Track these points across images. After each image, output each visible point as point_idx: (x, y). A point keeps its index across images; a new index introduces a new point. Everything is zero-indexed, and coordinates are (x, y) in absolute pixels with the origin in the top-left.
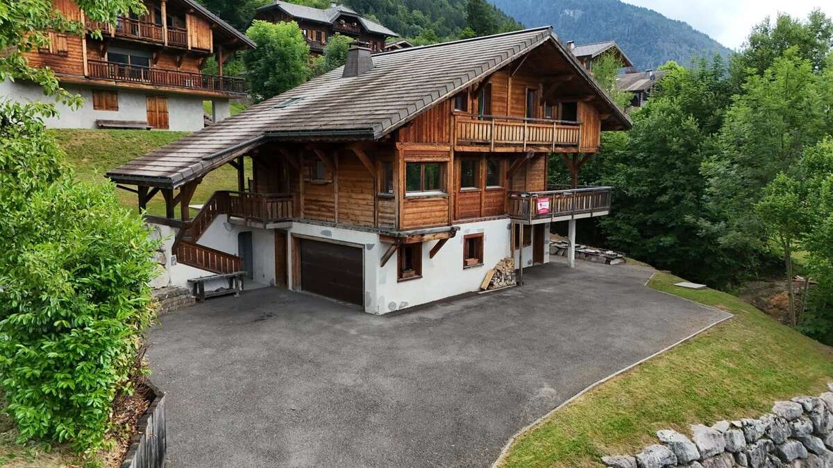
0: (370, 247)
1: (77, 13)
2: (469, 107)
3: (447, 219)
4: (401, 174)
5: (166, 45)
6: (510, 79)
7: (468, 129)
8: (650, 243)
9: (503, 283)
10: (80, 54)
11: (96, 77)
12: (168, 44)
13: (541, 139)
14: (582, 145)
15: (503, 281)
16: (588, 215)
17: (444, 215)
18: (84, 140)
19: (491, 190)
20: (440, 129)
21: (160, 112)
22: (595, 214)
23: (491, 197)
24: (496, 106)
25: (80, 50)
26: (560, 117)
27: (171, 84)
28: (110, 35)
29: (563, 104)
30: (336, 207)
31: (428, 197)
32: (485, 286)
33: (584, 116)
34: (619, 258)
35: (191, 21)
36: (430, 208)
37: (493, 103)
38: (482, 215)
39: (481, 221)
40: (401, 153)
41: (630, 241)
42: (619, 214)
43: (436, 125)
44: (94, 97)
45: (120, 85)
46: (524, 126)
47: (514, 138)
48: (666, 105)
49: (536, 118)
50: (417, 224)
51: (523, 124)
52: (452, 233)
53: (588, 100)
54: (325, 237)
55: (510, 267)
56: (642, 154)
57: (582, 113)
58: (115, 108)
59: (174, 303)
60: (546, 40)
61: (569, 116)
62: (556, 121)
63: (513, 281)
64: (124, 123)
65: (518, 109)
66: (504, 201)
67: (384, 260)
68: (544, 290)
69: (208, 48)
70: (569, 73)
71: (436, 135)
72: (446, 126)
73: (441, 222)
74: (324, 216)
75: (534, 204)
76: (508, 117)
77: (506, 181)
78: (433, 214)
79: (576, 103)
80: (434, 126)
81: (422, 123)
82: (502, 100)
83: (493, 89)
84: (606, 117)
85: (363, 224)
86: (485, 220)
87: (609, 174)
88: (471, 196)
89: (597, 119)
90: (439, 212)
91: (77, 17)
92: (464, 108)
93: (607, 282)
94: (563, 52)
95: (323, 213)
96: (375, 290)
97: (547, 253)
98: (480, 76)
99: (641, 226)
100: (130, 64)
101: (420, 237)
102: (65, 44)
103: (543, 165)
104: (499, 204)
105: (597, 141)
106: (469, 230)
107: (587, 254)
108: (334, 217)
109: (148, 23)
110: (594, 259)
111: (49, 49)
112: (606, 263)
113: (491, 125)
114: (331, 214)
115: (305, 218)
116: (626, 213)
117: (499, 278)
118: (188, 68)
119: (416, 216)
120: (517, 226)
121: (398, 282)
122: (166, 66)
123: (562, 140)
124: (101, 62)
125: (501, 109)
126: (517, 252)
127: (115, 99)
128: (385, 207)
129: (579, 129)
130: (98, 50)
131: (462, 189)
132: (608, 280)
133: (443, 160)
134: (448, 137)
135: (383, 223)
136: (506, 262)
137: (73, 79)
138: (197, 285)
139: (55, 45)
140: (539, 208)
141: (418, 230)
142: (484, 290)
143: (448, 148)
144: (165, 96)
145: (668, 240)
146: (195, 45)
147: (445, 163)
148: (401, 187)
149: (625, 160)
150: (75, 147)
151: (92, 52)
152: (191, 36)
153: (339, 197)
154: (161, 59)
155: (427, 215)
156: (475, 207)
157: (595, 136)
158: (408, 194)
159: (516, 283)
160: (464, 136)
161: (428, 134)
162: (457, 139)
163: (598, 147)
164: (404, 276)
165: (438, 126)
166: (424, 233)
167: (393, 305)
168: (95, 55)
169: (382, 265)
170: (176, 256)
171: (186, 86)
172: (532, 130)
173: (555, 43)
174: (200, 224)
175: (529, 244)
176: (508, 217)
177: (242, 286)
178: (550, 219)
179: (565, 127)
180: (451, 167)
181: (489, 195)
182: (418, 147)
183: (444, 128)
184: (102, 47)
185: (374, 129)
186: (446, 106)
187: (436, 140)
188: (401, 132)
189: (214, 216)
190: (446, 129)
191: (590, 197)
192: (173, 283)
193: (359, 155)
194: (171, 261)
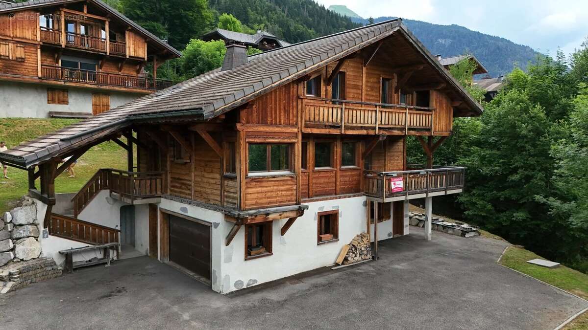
0: (217, 225)
2: (323, 93)
3: (294, 198)
4: (244, 156)
5: (108, 54)
6: (364, 69)
7: (317, 112)
8: (503, 217)
9: (358, 258)
10: (35, 60)
11: (49, 78)
12: (110, 54)
13: (394, 123)
14: (435, 129)
15: (358, 255)
16: (442, 193)
17: (292, 195)
18: (28, 126)
19: (346, 170)
20: (287, 112)
21: (103, 106)
22: (449, 192)
23: (346, 176)
24: (350, 93)
25: (34, 58)
26: (414, 104)
27: (111, 84)
28: (61, 46)
29: (417, 92)
30: (193, 184)
31: (274, 177)
32: (340, 261)
33: (436, 102)
34: (474, 231)
35: (129, 37)
36: (275, 188)
37: (348, 90)
38: (338, 193)
39: (336, 198)
40: (242, 135)
41: (485, 214)
42: (474, 191)
43: (282, 107)
44: (48, 94)
45: (68, 84)
46: (376, 111)
47: (366, 122)
48: (516, 96)
49: (391, 103)
50: (261, 204)
51: (375, 109)
52: (300, 212)
53: (440, 88)
54: (182, 213)
55: (365, 242)
56: (494, 138)
57: (435, 99)
58: (67, 103)
59: (38, 275)
60: (395, 30)
61: (423, 102)
62: (409, 107)
63: (368, 256)
64: (72, 114)
65: (372, 95)
66: (359, 181)
67: (229, 239)
68: (397, 266)
69: (143, 57)
71: (282, 117)
72: (293, 109)
73: (289, 201)
74: (183, 193)
75: (387, 183)
76: (363, 102)
77: (362, 162)
78: (280, 193)
79: (429, 91)
80: (280, 109)
81: (267, 106)
82: (356, 87)
83: (347, 77)
84: (457, 104)
85: (212, 202)
86: (340, 198)
87: (465, 156)
88: (327, 175)
89: (449, 105)
90: (285, 191)
91: (34, 32)
92: (318, 94)
93: (461, 258)
94: (413, 43)
95: (183, 191)
96: (220, 269)
97: (407, 226)
98: (326, 61)
99: (495, 201)
100: (79, 69)
101: (264, 216)
102: (23, 52)
103: (402, 147)
104: (354, 182)
105: (450, 126)
106: (324, 207)
107: (444, 227)
108: (190, 195)
109: (96, 38)
110: (450, 231)
111: (8, 56)
112: (461, 236)
113: (342, 109)
114: (188, 192)
115: (171, 195)
116: (481, 190)
117: (353, 253)
118: (127, 71)
119: (260, 195)
120: (372, 204)
121: (246, 260)
122: (109, 71)
123: (415, 125)
124: (56, 67)
125: (356, 96)
126: (372, 227)
127: (66, 96)
128: (230, 187)
129: (432, 115)
130: (53, 57)
131: (316, 168)
132: (462, 255)
133: (289, 141)
134: (295, 119)
135: (228, 202)
136: (362, 238)
137: (28, 79)
138: (68, 256)
139: (15, 53)
140: (393, 187)
141: (261, 210)
142: (338, 265)
143: (296, 130)
144: (108, 93)
145: (520, 215)
146: (132, 54)
147: (293, 144)
148: (243, 167)
149: (478, 143)
150: (18, 132)
151: (48, 60)
152: (129, 47)
153: (195, 176)
154: (105, 65)
155: (274, 194)
156: (330, 185)
157: (448, 121)
158: (250, 174)
159: (371, 257)
160: (312, 119)
161: (273, 116)
162: (305, 121)
163: (450, 131)
164: (252, 254)
165: (285, 108)
166: (268, 212)
167: (240, 283)
168: (49, 61)
169: (227, 244)
170: (48, 229)
171: (125, 86)
172: (384, 114)
173: (405, 34)
174: (82, 199)
175: (389, 218)
176: (364, 195)
177: (118, 255)
178: (405, 197)
179: (418, 112)
180: (298, 148)
181: (344, 174)
182: (262, 129)
183: (291, 111)
184: (56, 56)
185: (204, 108)
186: (293, 89)
187: (282, 121)
188: (243, 114)
189: (97, 191)
190: (293, 111)
191: (444, 177)
192: (45, 255)
193: (203, 136)
194: (43, 234)
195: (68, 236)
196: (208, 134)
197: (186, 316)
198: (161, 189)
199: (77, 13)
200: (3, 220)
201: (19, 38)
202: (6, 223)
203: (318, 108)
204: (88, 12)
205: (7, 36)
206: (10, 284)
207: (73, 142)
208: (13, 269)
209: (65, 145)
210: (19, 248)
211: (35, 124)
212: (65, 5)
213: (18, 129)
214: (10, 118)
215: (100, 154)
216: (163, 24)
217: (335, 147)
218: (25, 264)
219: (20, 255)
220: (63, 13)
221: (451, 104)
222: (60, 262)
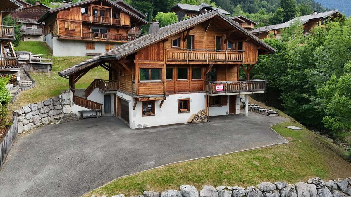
0: (130, 102)
1: (79, 15)
2: (182, 45)
3: (162, 92)
4: (137, 73)
5: (112, 25)
6: (205, 33)
7: (174, 55)
9: (199, 120)
10: (80, 30)
11: (86, 38)
13: (218, 59)
14: (245, 61)
17: (161, 90)
18: (76, 60)
19: (196, 81)
20: (158, 55)
22: (254, 93)
23: (195, 83)
24: (197, 45)
25: (80, 28)
26: (237, 48)
27: (114, 39)
28: (91, 22)
29: (239, 43)
30: (125, 85)
31: (152, 82)
32: (190, 121)
33: (246, 47)
34: (275, 113)
35: (122, 15)
36: (153, 87)
37: (196, 43)
38: (190, 91)
39: (189, 93)
40: (136, 65)
43: (156, 53)
44: (86, 45)
45: (94, 40)
46: (207, 53)
50: (146, 93)
52: (165, 98)
53: (246, 40)
54: (122, 97)
55: (204, 114)
59: (70, 119)
60: (215, 15)
61: (240, 48)
63: (205, 120)
64: (96, 54)
65: (211, 46)
66: (202, 86)
67: (134, 107)
68: (215, 125)
69: (129, 25)
70: (233, 29)
71: (156, 57)
72: (161, 53)
73: (160, 93)
74: (123, 89)
75: (214, 87)
77: (204, 77)
78: (155, 89)
79: (242, 42)
80: (155, 54)
81: (148, 53)
82: (201, 42)
83: (195, 37)
84: (260, 48)
85: (130, 92)
86: (191, 93)
88: (184, 83)
90: (158, 89)
92: (179, 46)
94: (226, 20)
97: (238, 109)
100: (99, 32)
101: (147, 98)
102: (74, 26)
103: (237, 70)
104: (200, 86)
105: (255, 59)
106: (182, 97)
107: (261, 111)
109: (107, 17)
110: (263, 113)
111: (68, 29)
112: (268, 115)
113: (187, 53)
115: (120, 90)
117: (197, 118)
118: (122, 32)
120: (208, 96)
121: (142, 116)
122: (113, 33)
123: (232, 59)
124: (89, 32)
125: (200, 46)
127: (94, 45)
128: (133, 86)
129: (243, 54)
130: (88, 28)
131: (178, 80)
132: (255, 123)
134: (162, 58)
135: (133, 92)
136: (202, 112)
137: (77, 39)
139: (71, 27)
140: (217, 88)
142: (189, 123)
143: (163, 63)
144: (112, 44)
146: (123, 24)
147: (161, 69)
148: (137, 78)
152: (122, 21)
153: (126, 82)
154: (111, 30)
155: (152, 90)
156: (186, 87)
157: (255, 57)
158: (140, 81)
159: (206, 121)
160: (171, 58)
161: (151, 57)
162: (167, 59)
163: (256, 62)
164: (146, 114)
165: (157, 53)
166: (149, 97)
167: (140, 126)
168: (86, 30)
169: (134, 109)
170: (74, 102)
171: (120, 40)
172: (212, 55)
173: (221, 16)
174: (89, 91)
175: (226, 104)
176: (205, 92)
177: (102, 115)
178: (225, 94)
179: (233, 53)
180: (164, 71)
181: (193, 82)
182: (146, 62)
183: (160, 54)
184: (89, 27)
185: (116, 55)
186: (161, 45)
187: (156, 59)
188: (137, 56)
189: (95, 88)
190: (161, 55)
191: (251, 85)
192: (73, 112)
193: (123, 65)
194: (73, 104)
195: (82, 105)
196: (125, 65)
197: (114, 134)
198: (117, 87)
199: (98, 6)
200: (58, 97)
201: (73, 20)
202: (59, 99)
203: (174, 53)
204: (103, 5)
205: (68, 19)
206: (60, 121)
207: (79, 68)
208: (61, 116)
209: (76, 69)
210: (64, 108)
211: (79, 59)
212: (92, 3)
213: (71, 61)
214: (69, 57)
215: (104, 73)
216: (151, 3)
217: (189, 70)
218: (65, 115)
219: (64, 111)
220: (91, 6)
221: (257, 48)
222: (78, 115)
